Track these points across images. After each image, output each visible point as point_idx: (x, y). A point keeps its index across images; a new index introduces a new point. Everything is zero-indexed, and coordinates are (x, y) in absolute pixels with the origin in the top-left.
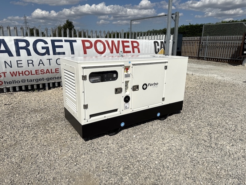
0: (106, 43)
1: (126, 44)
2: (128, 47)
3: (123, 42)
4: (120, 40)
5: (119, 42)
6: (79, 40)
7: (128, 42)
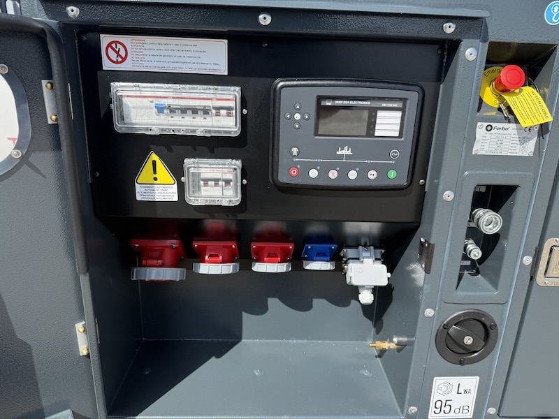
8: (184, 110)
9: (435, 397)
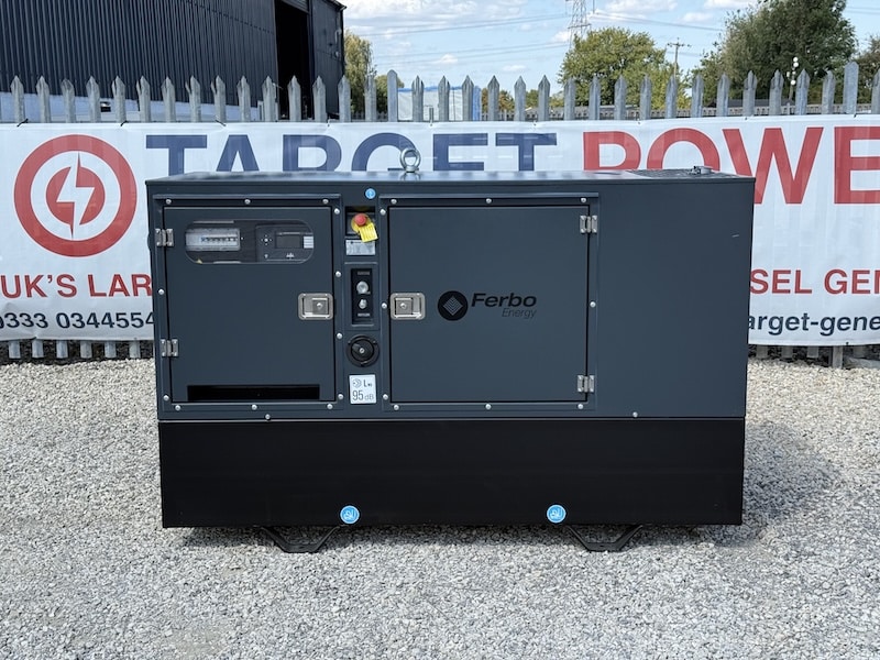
0: (722, 147)
3: (845, 136)
4: (829, 122)
5: (813, 135)
8: (214, 239)
9: (352, 388)
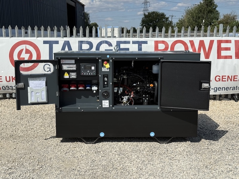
0: (189, 45)
1: (223, 45)
2: (228, 49)
3: (220, 42)
4: (215, 39)
5: (212, 42)
6: (151, 40)
7: (229, 42)
8: (70, 67)
9: (103, 104)
